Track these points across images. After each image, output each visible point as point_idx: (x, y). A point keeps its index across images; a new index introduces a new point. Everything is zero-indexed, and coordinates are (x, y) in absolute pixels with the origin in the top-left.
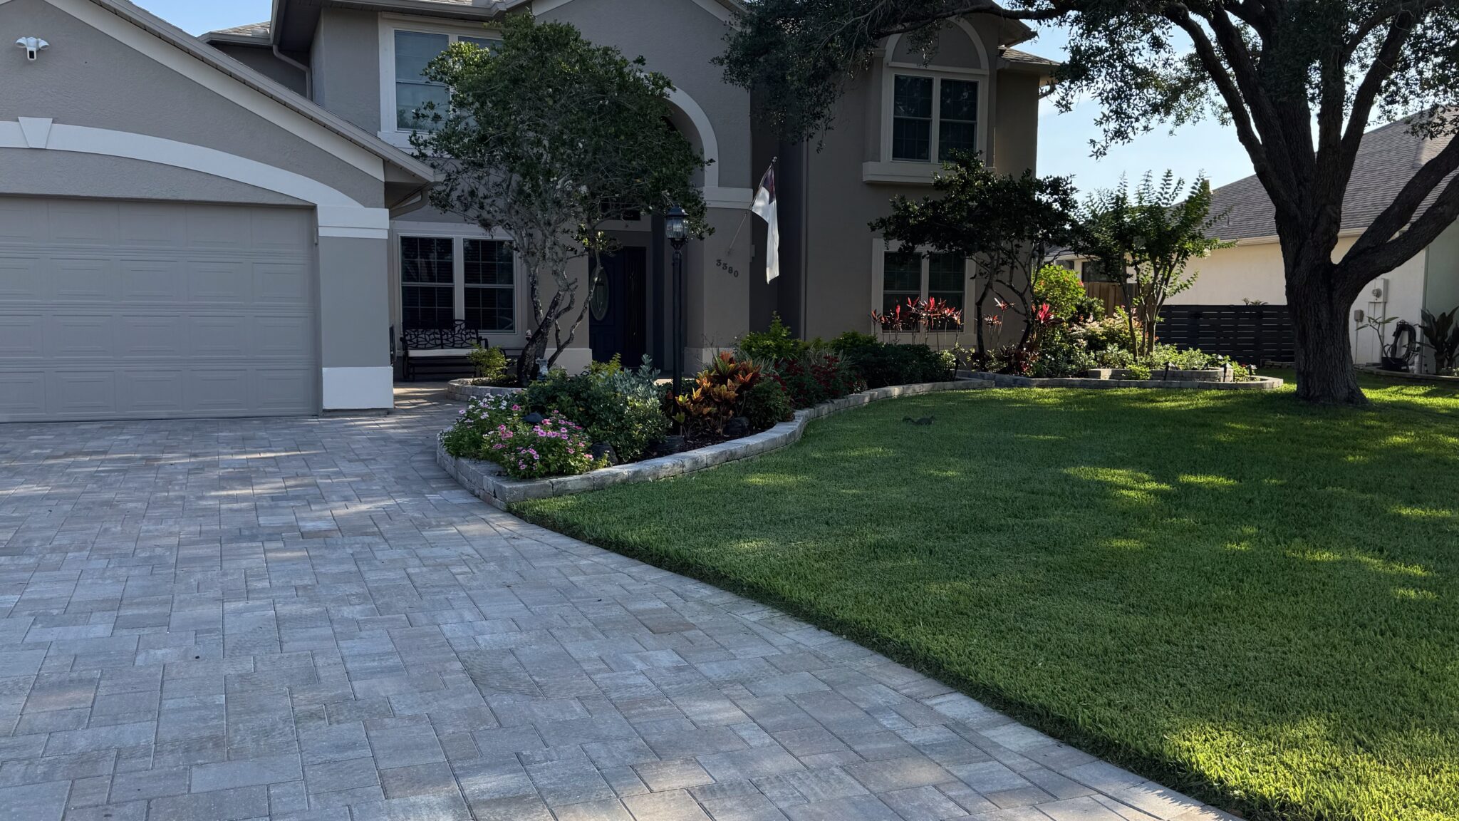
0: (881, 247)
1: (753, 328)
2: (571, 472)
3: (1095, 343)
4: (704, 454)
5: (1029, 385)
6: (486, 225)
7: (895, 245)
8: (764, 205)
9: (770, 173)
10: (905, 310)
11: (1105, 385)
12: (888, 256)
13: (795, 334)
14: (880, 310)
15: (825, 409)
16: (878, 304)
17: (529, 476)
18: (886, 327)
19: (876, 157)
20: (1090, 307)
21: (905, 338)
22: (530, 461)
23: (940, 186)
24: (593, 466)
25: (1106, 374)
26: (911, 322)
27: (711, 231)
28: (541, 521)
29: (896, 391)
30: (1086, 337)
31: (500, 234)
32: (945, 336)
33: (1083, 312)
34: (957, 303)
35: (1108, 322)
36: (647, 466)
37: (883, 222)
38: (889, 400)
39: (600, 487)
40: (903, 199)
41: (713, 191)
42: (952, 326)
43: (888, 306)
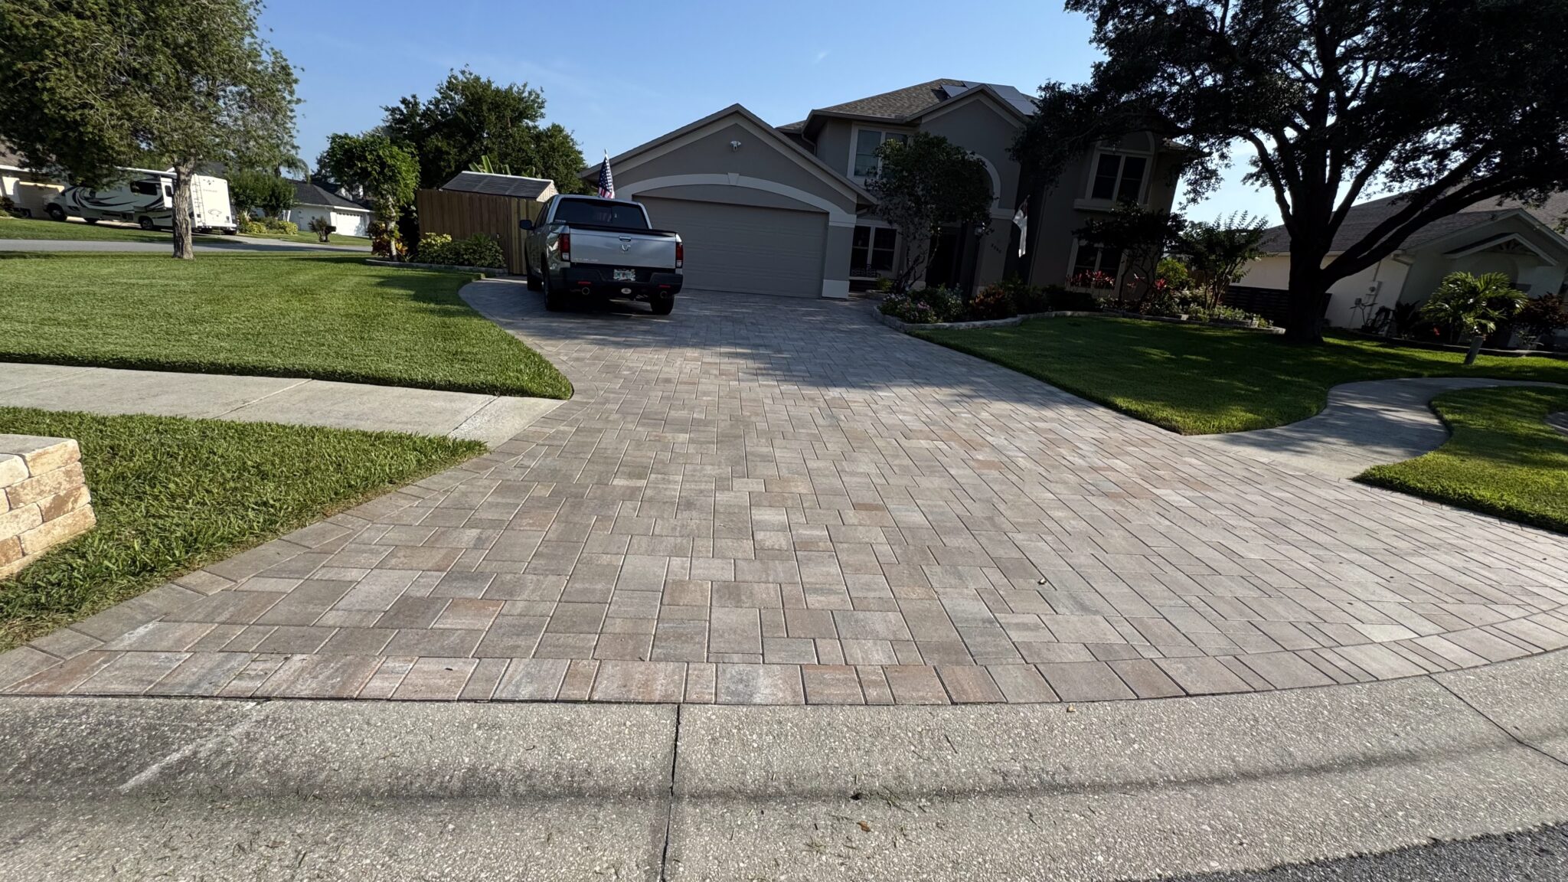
0: (1076, 245)
1: (1004, 278)
2: (928, 322)
3: (1184, 301)
4: (978, 323)
5: (1140, 318)
6: (890, 222)
7: (1084, 243)
8: (1020, 218)
9: (1025, 203)
10: (1084, 276)
11: (1183, 322)
12: (1080, 248)
13: (1025, 282)
14: (1071, 274)
15: (1032, 316)
16: (1070, 272)
17: (913, 322)
18: (1072, 284)
19: (1083, 197)
20: (1187, 282)
21: (1082, 290)
22: (915, 316)
23: (1114, 214)
24: (936, 321)
25: (1185, 317)
26: (1086, 283)
27: (992, 231)
28: (918, 336)
29: (1069, 313)
30: (1180, 298)
31: (895, 226)
32: (1103, 291)
33: (1183, 285)
34: (1113, 275)
35: (1196, 291)
36: (956, 324)
37: (1079, 231)
38: (1065, 316)
39: (938, 328)
40: (1092, 220)
41: (995, 210)
42: (1108, 286)
43: (1076, 272)
